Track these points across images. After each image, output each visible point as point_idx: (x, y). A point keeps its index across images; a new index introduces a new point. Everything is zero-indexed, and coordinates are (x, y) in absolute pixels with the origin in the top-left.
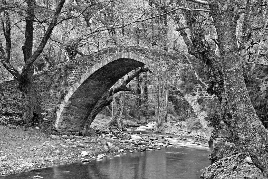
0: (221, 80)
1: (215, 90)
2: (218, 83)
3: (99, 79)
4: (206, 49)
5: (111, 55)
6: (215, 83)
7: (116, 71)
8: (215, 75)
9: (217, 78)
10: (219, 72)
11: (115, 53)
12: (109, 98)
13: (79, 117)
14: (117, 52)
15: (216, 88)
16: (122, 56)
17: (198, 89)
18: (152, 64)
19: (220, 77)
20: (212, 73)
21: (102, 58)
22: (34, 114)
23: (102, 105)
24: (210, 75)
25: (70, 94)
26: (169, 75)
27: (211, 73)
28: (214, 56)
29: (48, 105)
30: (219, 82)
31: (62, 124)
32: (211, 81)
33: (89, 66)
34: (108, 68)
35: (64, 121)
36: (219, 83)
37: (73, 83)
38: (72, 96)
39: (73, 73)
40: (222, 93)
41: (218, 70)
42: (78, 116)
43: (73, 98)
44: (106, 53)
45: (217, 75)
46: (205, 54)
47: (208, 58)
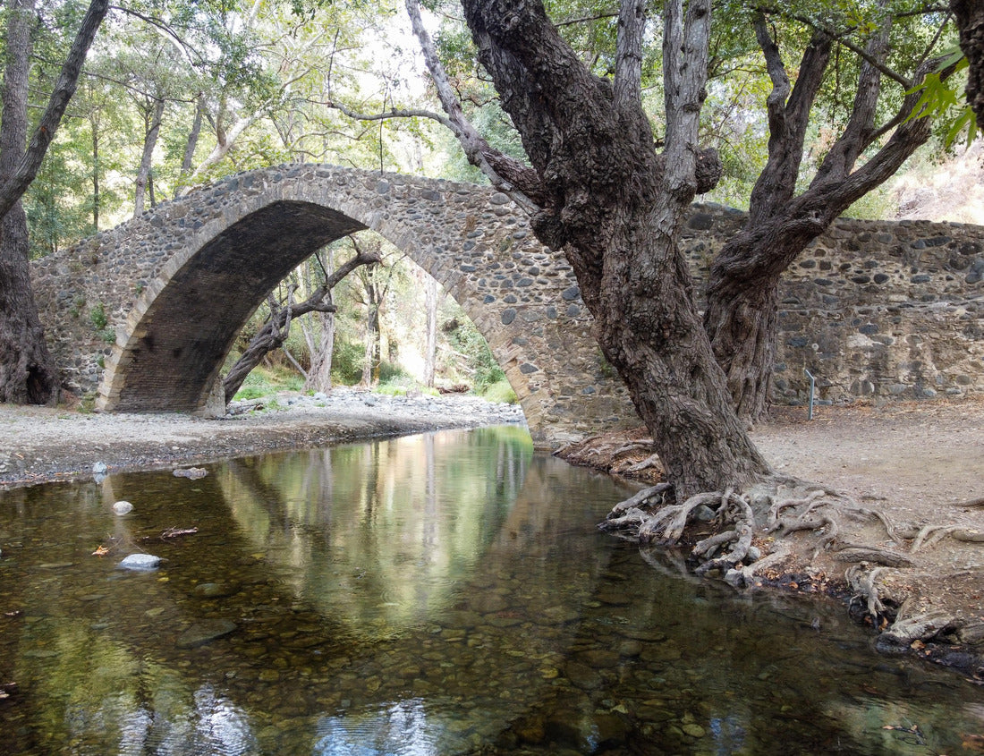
0: (598, 170)
1: (572, 217)
2: (585, 185)
3: (225, 267)
4: (528, 16)
5: (252, 193)
6: (572, 182)
7: (275, 245)
8: (569, 147)
9: (583, 158)
10: (592, 132)
11: (263, 189)
12: (278, 329)
13: (180, 376)
14: (266, 185)
15: (579, 209)
16: (280, 193)
17: (500, 282)
18: (367, 215)
19: (593, 157)
20: (557, 139)
21: (225, 204)
22: (29, 368)
23: (262, 347)
24: (549, 152)
25: (138, 311)
26: (416, 246)
27: (555, 141)
28: (566, 54)
29: (80, 343)
30: (590, 182)
31: (122, 398)
32: (555, 177)
33: (189, 229)
34: (245, 234)
35: (129, 387)
36: (589, 186)
37: (145, 280)
38: (146, 316)
39: (146, 250)
40: (604, 232)
41: (588, 119)
42: (174, 373)
43: (149, 321)
44: (235, 190)
45: (581, 148)
46: (526, 43)
47: (541, 64)
